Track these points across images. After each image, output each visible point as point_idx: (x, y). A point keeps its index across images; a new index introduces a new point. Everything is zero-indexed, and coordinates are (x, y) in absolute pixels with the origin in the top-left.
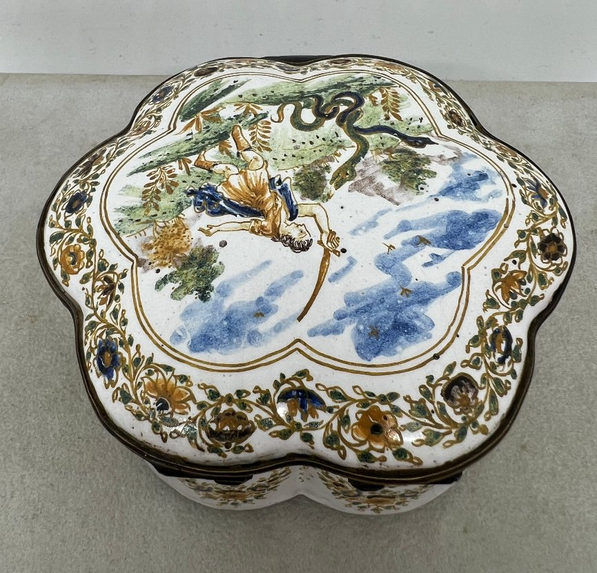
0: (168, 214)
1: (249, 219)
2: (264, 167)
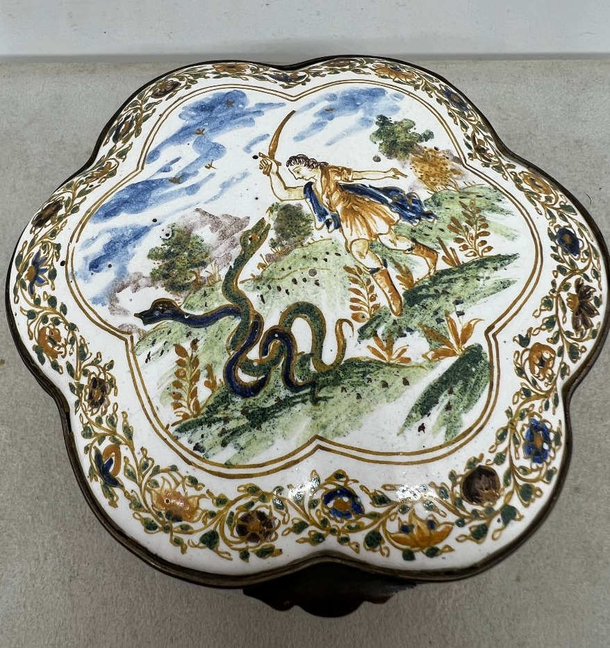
0: (448, 197)
2: (349, 243)
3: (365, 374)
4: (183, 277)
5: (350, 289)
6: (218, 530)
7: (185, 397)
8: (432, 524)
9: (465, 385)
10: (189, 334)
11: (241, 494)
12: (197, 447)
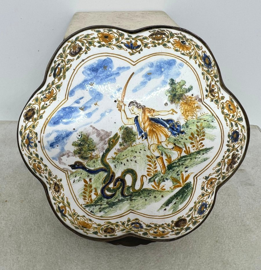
0: (192, 122)
1: (156, 117)
2: (150, 146)
3: (149, 193)
4: (86, 154)
5: (147, 164)
6: (98, 231)
7: (88, 197)
8: (163, 232)
9: (182, 196)
10: (88, 176)
11: (105, 224)
12: (91, 212)
